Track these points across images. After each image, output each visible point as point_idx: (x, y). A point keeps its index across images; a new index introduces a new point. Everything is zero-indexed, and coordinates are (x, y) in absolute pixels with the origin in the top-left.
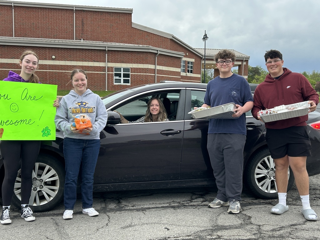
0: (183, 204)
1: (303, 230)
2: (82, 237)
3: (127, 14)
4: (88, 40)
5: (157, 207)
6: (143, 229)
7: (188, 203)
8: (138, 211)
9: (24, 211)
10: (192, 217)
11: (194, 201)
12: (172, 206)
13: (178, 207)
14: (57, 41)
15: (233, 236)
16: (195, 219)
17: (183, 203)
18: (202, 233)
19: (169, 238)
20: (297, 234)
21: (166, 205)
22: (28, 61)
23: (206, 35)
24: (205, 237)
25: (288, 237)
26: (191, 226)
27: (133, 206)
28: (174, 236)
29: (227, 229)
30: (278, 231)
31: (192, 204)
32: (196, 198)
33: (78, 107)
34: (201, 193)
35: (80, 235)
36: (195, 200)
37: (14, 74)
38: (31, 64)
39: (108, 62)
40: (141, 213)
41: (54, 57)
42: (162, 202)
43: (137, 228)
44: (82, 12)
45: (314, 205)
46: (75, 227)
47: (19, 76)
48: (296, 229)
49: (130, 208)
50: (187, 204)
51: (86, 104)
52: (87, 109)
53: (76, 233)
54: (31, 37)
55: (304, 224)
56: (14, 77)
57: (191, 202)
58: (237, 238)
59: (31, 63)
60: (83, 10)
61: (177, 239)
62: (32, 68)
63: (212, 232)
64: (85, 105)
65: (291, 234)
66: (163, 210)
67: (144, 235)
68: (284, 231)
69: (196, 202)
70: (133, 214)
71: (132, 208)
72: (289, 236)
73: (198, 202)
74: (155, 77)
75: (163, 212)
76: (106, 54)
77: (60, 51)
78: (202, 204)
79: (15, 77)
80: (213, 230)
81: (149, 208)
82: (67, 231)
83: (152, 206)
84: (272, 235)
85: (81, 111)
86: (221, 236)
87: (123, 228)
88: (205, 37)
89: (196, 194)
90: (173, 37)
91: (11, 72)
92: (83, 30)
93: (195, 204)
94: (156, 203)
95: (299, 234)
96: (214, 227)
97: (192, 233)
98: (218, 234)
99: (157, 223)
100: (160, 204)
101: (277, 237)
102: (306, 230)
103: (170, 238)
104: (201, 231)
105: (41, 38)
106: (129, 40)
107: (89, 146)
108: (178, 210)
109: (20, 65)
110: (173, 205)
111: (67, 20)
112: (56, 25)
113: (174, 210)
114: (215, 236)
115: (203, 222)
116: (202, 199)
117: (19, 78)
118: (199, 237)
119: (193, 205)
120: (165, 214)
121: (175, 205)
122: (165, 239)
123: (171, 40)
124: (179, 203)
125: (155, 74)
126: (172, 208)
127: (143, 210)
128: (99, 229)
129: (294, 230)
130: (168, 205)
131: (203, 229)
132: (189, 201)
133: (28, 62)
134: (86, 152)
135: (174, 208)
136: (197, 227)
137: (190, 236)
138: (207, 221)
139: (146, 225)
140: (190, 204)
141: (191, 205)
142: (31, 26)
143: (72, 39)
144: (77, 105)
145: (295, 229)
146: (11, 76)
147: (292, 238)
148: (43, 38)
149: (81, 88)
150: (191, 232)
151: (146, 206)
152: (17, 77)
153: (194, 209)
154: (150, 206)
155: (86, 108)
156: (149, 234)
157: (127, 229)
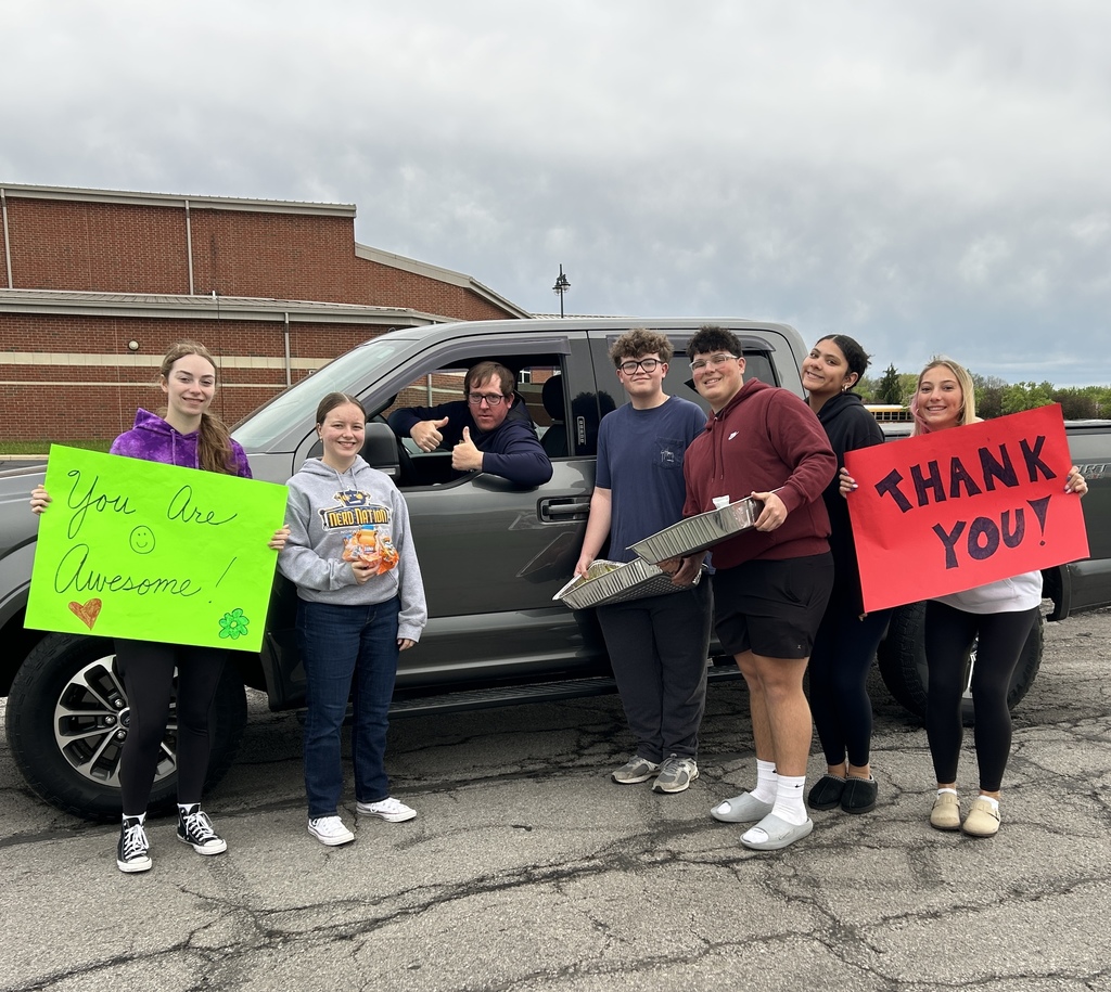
0: (557, 763)
1: (894, 820)
2: (286, 883)
3: (340, 221)
4: (233, 295)
5: (487, 777)
6: (458, 846)
7: (572, 760)
8: (434, 792)
9: (190, 825)
10: (591, 801)
11: (586, 752)
12: (531, 772)
13: (546, 774)
14: (142, 299)
15: (711, 850)
16: (599, 808)
17: (558, 759)
18: (623, 848)
19: (535, 867)
20: (878, 835)
21: (513, 771)
22: (185, 376)
23: (562, 277)
24: (634, 859)
25: (858, 844)
26: (593, 829)
27: (418, 779)
28: (548, 861)
29: (690, 831)
30: (829, 827)
31: (583, 762)
32: (592, 744)
33: (345, 506)
34: (602, 728)
35: (278, 876)
36: (591, 751)
37: (148, 417)
38: (196, 386)
39: (293, 355)
40: (443, 798)
41: (134, 345)
42: (499, 762)
43: (440, 842)
44: (209, 214)
45: (908, 748)
46: (260, 851)
47: (163, 422)
48: (875, 818)
49: (412, 785)
50: (570, 764)
51: (365, 496)
52: (370, 511)
53: (267, 870)
54: (63, 289)
55: (893, 804)
56: (149, 427)
57: (581, 755)
58: (722, 855)
59: (197, 381)
60: (212, 209)
61: (560, 868)
62: (201, 397)
63: (652, 842)
64: (363, 501)
65: (863, 835)
66: (505, 784)
67: (464, 865)
68: (843, 826)
69: (594, 755)
70: (422, 801)
71: (417, 784)
72: (859, 840)
73: (600, 754)
74: (428, 397)
75: (506, 790)
76: (287, 334)
77: (150, 327)
78: (612, 761)
79: (154, 425)
80: (653, 838)
81: (465, 782)
82: (237, 864)
83: (474, 776)
84: (815, 840)
85: (355, 520)
86: (679, 853)
87: (402, 846)
88: (562, 284)
89: (589, 733)
90: (471, 283)
91: (140, 414)
92: (214, 266)
93: (590, 761)
94: (482, 767)
95: (884, 834)
96: (654, 828)
97: (598, 848)
98: (669, 847)
99: (496, 826)
100: (494, 767)
101: (828, 847)
102: (902, 821)
103: (538, 867)
104: (620, 841)
105: (93, 290)
106: (348, 293)
107: (380, 621)
108: (549, 784)
109: (164, 389)
110: (531, 768)
111: (166, 239)
112: (137, 253)
113: (538, 782)
114: (662, 854)
115: (621, 814)
116: (607, 747)
117: (165, 429)
118: (619, 859)
119: (587, 766)
120: (513, 798)
121: (537, 767)
122: (525, 872)
123: (467, 290)
124: (547, 760)
125: (427, 385)
126: (529, 777)
127: (449, 790)
128: (331, 855)
129: (870, 824)
130: (516, 769)
131: (624, 835)
132: (573, 752)
133: (187, 378)
134: (373, 641)
135: (534, 777)
136: (608, 829)
137: (593, 858)
138: (631, 810)
139: (465, 835)
140: (578, 763)
141: (582, 766)
142: (61, 256)
143: (183, 293)
144: (341, 503)
145: (871, 820)
146: (141, 425)
147: (868, 846)
148: (98, 291)
149: (348, 449)
150: (593, 847)
151: (455, 777)
152: (156, 426)
153: (591, 776)
154: (468, 776)
155: (368, 508)
156: (478, 859)
157: (413, 849)
